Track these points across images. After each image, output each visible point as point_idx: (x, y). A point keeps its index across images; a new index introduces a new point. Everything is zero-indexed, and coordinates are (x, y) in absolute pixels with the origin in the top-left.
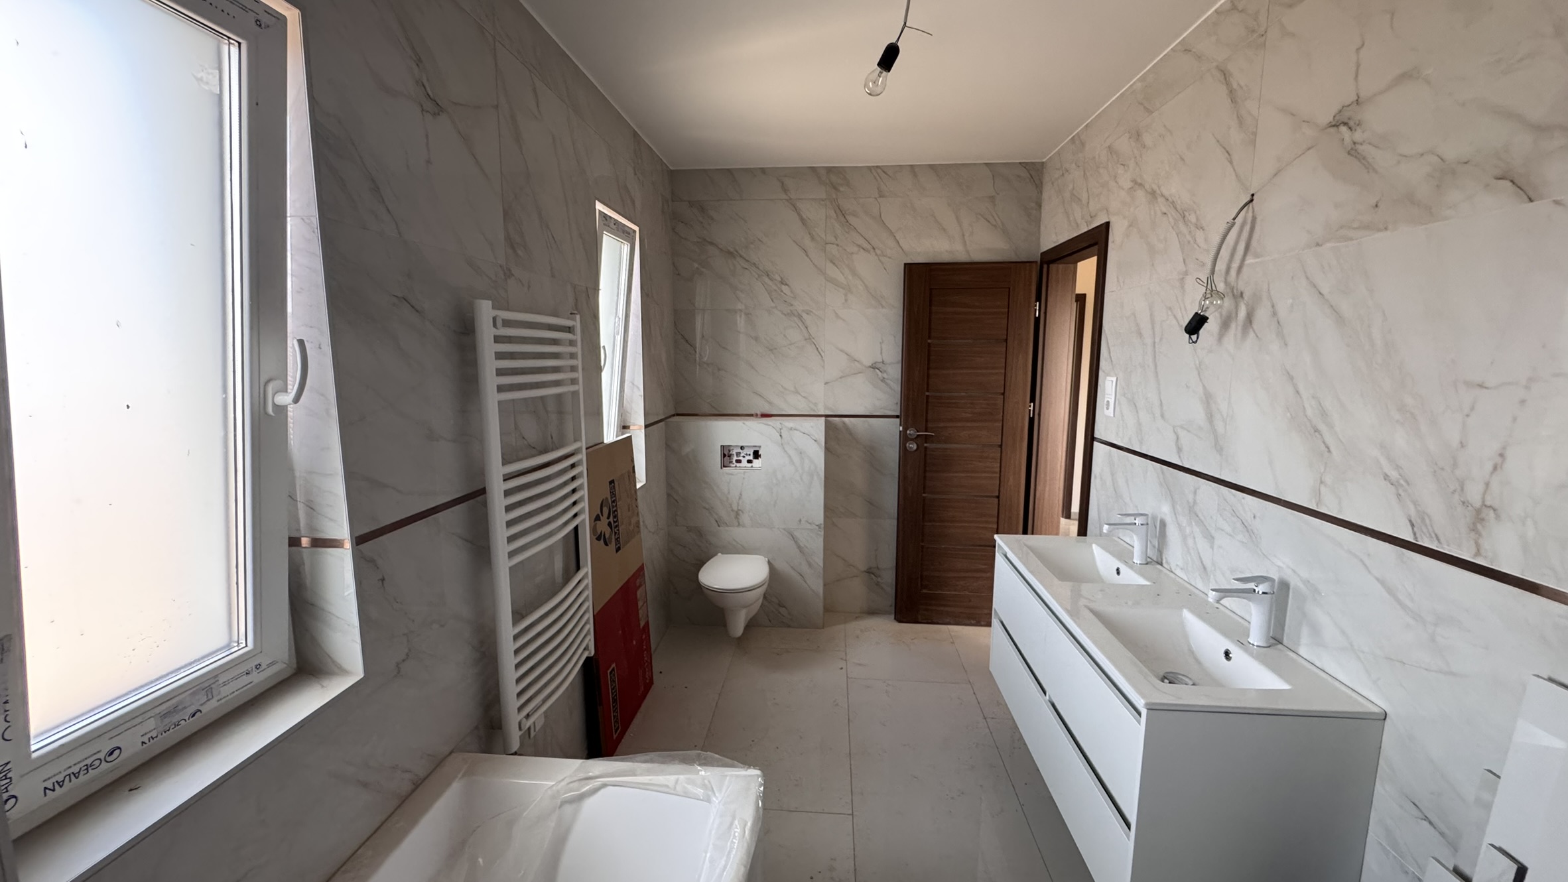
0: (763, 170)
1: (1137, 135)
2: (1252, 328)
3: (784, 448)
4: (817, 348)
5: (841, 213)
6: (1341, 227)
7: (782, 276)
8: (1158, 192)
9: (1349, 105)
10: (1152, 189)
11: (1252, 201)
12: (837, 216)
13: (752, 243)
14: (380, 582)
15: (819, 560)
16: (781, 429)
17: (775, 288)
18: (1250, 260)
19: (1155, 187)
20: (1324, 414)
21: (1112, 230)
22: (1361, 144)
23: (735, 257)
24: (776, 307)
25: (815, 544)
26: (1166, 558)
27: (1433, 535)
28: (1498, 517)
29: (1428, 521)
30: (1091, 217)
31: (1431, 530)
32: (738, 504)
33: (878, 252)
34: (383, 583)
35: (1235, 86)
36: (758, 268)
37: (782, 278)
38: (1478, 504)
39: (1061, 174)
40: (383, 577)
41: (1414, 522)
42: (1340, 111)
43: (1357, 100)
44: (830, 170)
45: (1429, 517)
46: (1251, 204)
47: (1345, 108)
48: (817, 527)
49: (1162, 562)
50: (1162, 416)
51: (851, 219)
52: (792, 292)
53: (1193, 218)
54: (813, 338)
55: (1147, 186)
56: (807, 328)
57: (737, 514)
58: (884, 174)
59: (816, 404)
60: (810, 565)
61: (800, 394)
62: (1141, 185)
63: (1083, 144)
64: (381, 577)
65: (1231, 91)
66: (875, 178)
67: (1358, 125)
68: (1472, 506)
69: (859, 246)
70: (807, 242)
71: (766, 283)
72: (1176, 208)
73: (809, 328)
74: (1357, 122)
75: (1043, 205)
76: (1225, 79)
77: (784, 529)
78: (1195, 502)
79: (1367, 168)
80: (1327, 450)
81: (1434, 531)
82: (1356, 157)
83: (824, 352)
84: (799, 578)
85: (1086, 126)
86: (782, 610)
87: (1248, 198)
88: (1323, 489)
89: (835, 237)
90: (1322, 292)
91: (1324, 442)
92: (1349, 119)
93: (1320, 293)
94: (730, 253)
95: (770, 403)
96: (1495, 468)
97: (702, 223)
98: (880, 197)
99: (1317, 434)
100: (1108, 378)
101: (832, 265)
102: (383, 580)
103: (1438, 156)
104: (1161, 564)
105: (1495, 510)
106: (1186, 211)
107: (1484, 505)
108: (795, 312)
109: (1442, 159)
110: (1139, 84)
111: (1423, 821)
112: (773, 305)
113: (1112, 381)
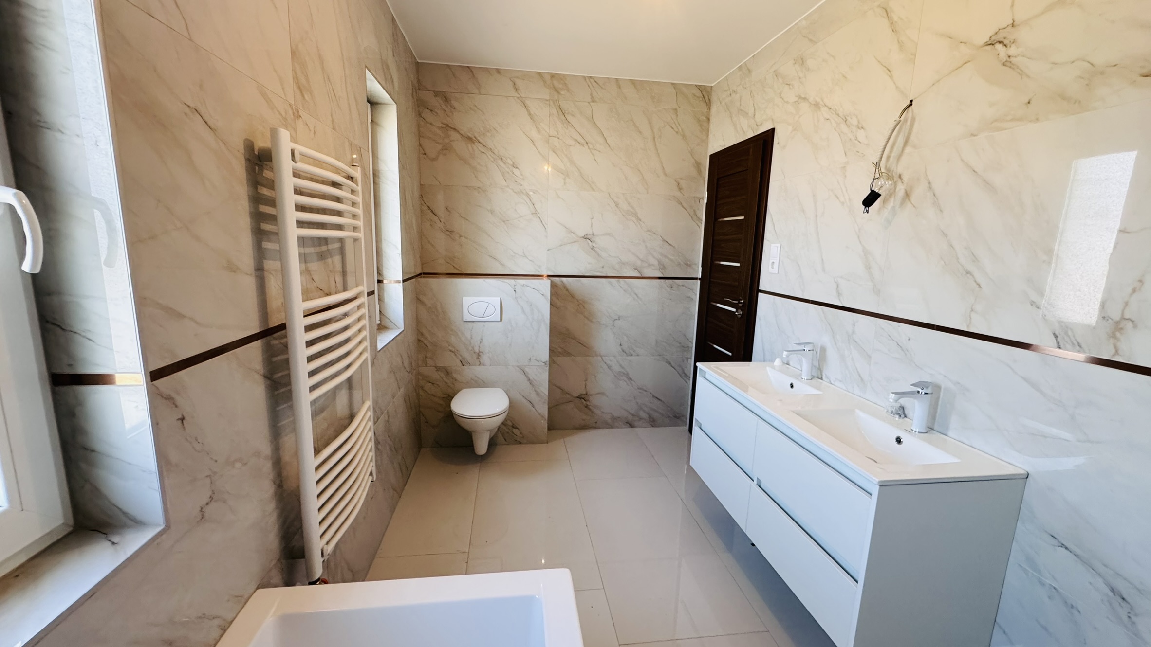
0: (498, 71)
1: (801, 61)
2: (910, 201)
3: (517, 301)
4: (541, 221)
5: (562, 111)
6: (996, 121)
7: (514, 161)
8: (821, 103)
9: (1005, 28)
10: (816, 102)
11: (911, 105)
12: (559, 115)
13: (488, 131)
14: (180, 422)
15: (545, 389)
16: (515, 285)
17: (508, 170)
18: (908, 150)
19: (818, 100)
20: (975, 259)
21: (777, 134)
22: (1015, 57)
23: (474, 143)
24: (508, 186)
25: (542, 377)
26: (826, 374)
27: (1075, 342)
28: (1135, 327)
29: (1070, 333)
30: (757, 126)
31: (1073, 339)
32: (479, 347)
33: (591, 147)
34: (182, 422)
35: (896, 18)
36: (494, 153)
37: (513, 163)
38: (1116, 316)
39: (729, 94)
40: (183, 415)
41: (1058, 334)
42: (996, 33)
43: (1013, 24)
44: (553, 76)
45: (1071, 330)
46: (910, 107)
47: (1000, 31)
48: (543, 364)
49: (822, 378)
50: (824, 270)
51: (569, 117)
52: (522, 175)
53: (854, 121)
54: (539, 213)
55: (811, 100)
56: (533, 205)
57: (479, 355)
58: (595, 83)
59: (540, 267)
60: (538, 394)
61: (528, 258)
62: (805, 99)
63: (749, 71)
64: (180, 417)
65: (892, 23)
66: (589, 86)
67: (1013, 43)
68: (1112, 319)
69: (576, 140)
70: (534, 133)
71: (500, 166)
72: (838, 115)
73: (535, 205)
74: (1012, 41)
75: (710, 119)
76: (887, 14)
77: (518, 366)
78: (853, 332)
79: (1021, 75)
80: (978, 286)
81: (1076, 340)
82: (1010, 67)
83: (547, 225)
84: (530, 406)
85: (753, 56)
86: (516, 431)
87: (909, 103)
88: (973, 315)
89: (557, 132)
90: (976, 170)
91: (975, 281)
92: (1005, 38)
93: (974, 171)
94: (469, 138)
95: (503, 265)
96: (1134, 291)
97: (445, 111)
98: (593, 102)
99: (968, 275)
100: (773, 245)
101: (553, 153)
102: (182, 419)
103: (1088, 62)
104: (822, 379)
105: (1133, 321)
106: (848, 116)
107: (1123, 318)
108: (524, 192)
109: (1092, 64)
110: (804, 22)
111: (1060, 548)
112: (504, 183)
113: (777, 247)
